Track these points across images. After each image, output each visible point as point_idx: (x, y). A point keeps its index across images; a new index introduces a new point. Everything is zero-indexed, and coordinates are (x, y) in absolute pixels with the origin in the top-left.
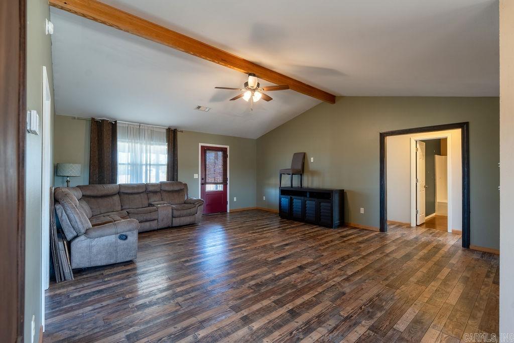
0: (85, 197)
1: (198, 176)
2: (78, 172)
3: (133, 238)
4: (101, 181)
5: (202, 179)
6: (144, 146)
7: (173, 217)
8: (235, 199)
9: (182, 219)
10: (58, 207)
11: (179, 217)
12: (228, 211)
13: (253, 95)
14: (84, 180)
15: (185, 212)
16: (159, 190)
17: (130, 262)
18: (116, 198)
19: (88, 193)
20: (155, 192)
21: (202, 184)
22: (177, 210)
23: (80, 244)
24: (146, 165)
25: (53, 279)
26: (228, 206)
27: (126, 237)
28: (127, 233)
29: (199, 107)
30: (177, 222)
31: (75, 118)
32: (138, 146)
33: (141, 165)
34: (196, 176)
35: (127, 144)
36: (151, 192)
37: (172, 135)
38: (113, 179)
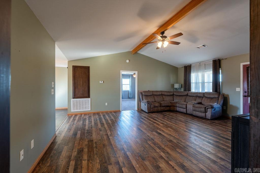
5: (245, 92)
13: (163, 43)
15: (197, 109)
20: (200, 97)
34: (238, 89)
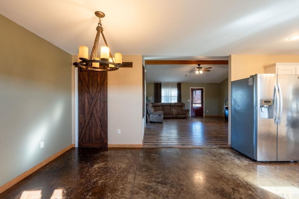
0: (153, 106)
1: (190, 101)
2: (152, 99)
3: (162, 116)
4: (157, 102)
5: (192, 102)
6: (169, 90)
7: (177, 114)
8: (208, 111)
9: (181, 115)
10: (147, 107)
11: (179, 114)
12: (204, 116)
14: (153, 102)
15: (181, 113)
16: (174, 105)
17: (162, 122)
18: (161, 107)
19: (154, 105)
20: (173, 106)
21: (191, 104)
22: (179, 112)
23: (151, 115)
24: (170, 96)
25: (146, 123)
26: (204, 114)
27: (160, 116)
28: (161, 115)
29: (186, 75)
30: (179, 116)
31: (151, 83)
32: (168, 90)
33: (169, 97)
34: (189, 101)
35: (164, 90)
36: (171, 106)
37: (179, 86)
38: (160, 101)
